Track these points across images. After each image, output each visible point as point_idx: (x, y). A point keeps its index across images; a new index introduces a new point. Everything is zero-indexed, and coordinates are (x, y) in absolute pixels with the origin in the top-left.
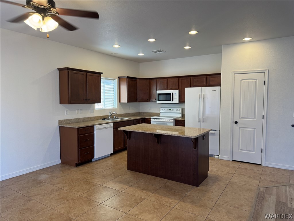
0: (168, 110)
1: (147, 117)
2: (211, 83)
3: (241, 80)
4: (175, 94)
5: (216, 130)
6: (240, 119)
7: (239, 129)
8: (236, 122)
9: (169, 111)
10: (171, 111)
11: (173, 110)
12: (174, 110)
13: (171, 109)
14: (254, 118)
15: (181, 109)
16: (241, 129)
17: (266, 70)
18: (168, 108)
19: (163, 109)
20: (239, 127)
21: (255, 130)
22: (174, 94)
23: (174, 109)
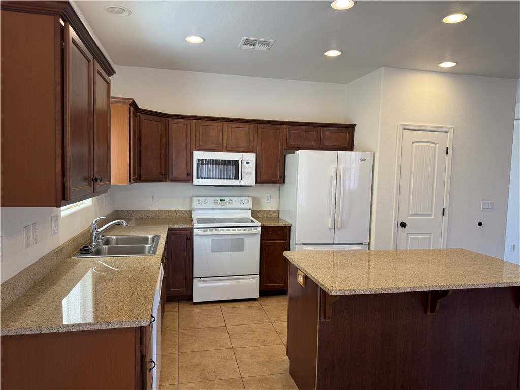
0: (215, 202)
1: (175, 226)
2: (327, 143)
3: (413, 143)
4: (247, 163)
5: (362, 244)
6: (409, 218)
7: (407, 237)
8: (403, 225)
9: (219, 206)
10: (227, 206)
11: (230, 203)
12: (233, 202)
13: (224, 200)
14: (430, 215)
15: (250, 199)
16: (410, 236)
17: (451, 128)
18: (215, 198)
19: (202, 199)
20: (408, 234)
21: (430, 236)
22: (244, 163)
23: (234, 199)
